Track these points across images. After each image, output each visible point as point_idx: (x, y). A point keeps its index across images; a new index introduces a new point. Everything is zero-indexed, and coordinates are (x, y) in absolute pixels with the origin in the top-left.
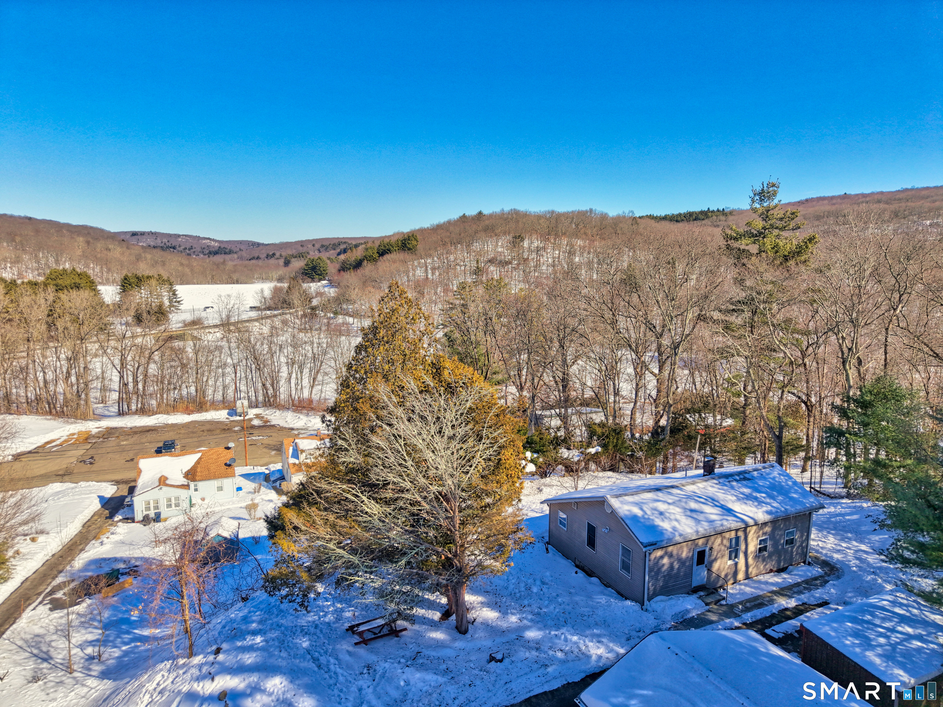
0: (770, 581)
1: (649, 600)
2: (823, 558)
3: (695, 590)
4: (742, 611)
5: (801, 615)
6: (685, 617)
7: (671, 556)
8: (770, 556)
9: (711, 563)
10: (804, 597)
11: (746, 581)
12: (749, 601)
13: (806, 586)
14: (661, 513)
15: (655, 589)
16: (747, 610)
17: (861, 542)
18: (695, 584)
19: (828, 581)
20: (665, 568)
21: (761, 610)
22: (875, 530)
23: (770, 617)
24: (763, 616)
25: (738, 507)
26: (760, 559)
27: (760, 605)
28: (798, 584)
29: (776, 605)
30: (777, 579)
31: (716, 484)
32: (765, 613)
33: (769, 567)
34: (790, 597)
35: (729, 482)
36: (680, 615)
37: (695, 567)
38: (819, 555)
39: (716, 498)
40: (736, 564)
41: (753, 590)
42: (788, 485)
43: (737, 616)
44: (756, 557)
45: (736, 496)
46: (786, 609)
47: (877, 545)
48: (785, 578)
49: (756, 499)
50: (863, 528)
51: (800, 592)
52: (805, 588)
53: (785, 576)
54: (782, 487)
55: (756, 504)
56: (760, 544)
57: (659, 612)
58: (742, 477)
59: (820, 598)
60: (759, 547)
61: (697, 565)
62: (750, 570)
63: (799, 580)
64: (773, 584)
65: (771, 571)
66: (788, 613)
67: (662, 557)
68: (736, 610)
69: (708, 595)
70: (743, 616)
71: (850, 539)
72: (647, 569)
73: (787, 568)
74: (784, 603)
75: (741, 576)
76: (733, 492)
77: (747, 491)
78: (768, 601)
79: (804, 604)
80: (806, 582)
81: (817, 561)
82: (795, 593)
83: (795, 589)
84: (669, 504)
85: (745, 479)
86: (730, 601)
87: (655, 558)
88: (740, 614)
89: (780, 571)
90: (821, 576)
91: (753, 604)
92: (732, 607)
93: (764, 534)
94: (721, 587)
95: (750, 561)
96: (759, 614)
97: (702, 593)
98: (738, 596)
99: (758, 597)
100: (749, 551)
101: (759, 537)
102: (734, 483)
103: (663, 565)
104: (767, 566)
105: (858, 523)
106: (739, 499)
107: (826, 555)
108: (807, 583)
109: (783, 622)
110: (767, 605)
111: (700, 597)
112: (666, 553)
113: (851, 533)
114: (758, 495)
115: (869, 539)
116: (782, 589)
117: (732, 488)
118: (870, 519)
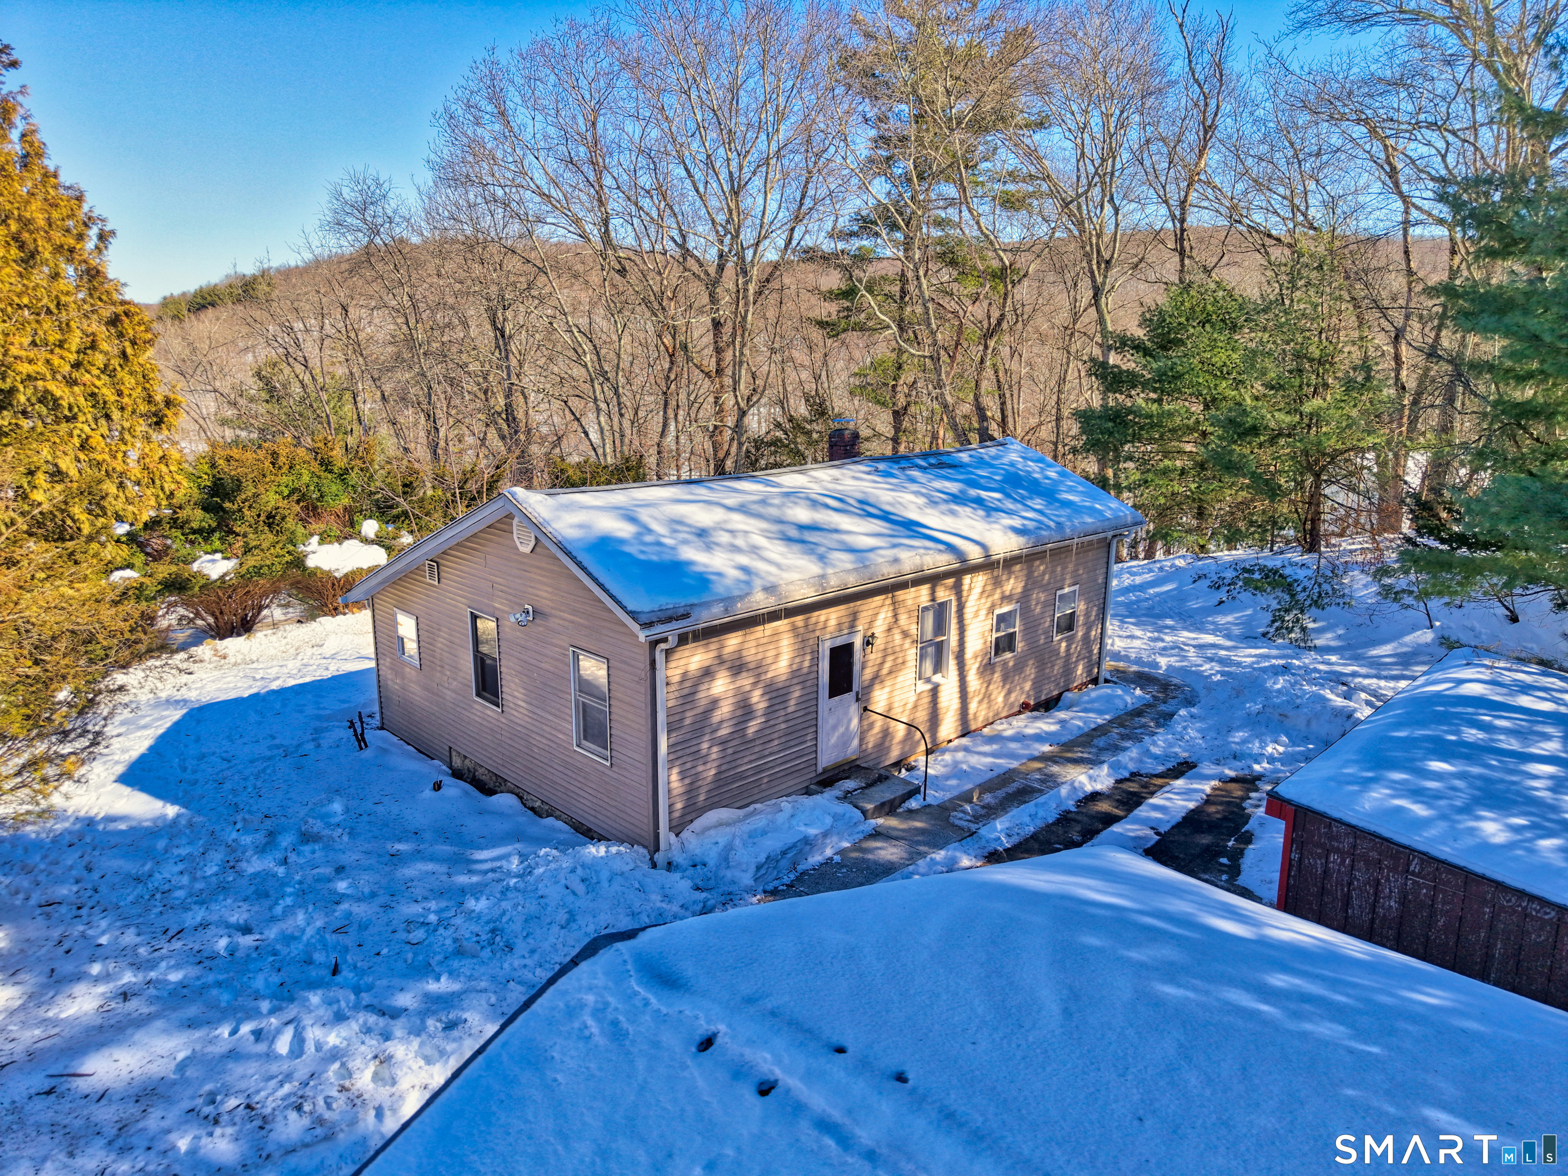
0: (1029, 731)
1: (677, 828)
2: (1134, 668)
3: (828, 780)
4: (976, 818)
5: (1139, 804)
6: (801, 868)
7: (737, 667)
8: (1019, 667)
9: (868, 688)
10: (1130, 757)
11: (965, 741)
12: (985, 787)
13: (1122, 730)
14: (702, 533)
15: (690, 792)
16: (990, 813)
17: (1200, 629)
18: (827, 758)
19: (1172, 715)
20: (725, 710)
21: (1030, 807)
22: (1221, 602)
23: (1058, 822)
24: (1040, 824)
25: (933, 519)
26: (997, 676)
27: (1024, 794)
28: (1100, 730)
29: (1064, 791)
30: (1047, 725)
31: (869, 473)
32: (1041, 813)
33: (1018, 697)
34: (1094, 762)
35: (903, 469)
36: (784, 863)
37: (825, 702)
38: (1121, 664)
39: (872, 500)
40: (935, 691)
41: (989, 760)
42: (1048, 478)
43: (966, 835)
44: (987, 668)
45: (923, 495)
46: (1095, 796)
47: (1236, 631)
48: (1062, 722)
49: (979, 502)
50: (1194, 605)
51: (1116, 749)
52: (1124, 737)
53: (1062, 715)
54: (1036, 482)
55: (981, 513)
56: (998, 630)
57: (712, 863)
58: (933, 461)
59: (1167, 757)
60: (995, 635)
61: (832, 695)
62: (973, 707)
63: (1100, 721)
64: (1039, 738)
65: (1025, 707)
66: (1104, 807)
67: (707, 673)
68: (957, 818)
69: (869, 786)
70: (983, 831)
71: (1172, 628)
72: (661, 717)
73: (1059, 697)
74: (1083, 778)
75: (948, 728)
76: (914, 487)
77: (953, 487)
78: (1042, 781)
79: (1134, 775)
80: (1118, 721)
81: (1122, 678)
82: (1101, 750)
83: (1101, 742)
84: (729, 509)
85: (941, 465)
86: (934, 796)
87: (685, 676)
88: (973, 827)
89: (1047, 705)
90: (1148, 705)
91: (1001, 793)
92: (942, 812)
93: (1005, 598)
94: (898, 764)
95: (974, 682)
96: (1027, 819)
97: (849, 784)
98: (953, 782)
99: (1007, 777)
100: (969, 654)
101: (991, 609)
102: (915, 473)
103: (714, 703)
104: (1013, 697)
105: (1180, 597)
106: (933, 503)
107: (1138, 661)
108: (1122, 725)
109: (1098, 832)
110: (1041, 792)
111: (846, 797)
112: (720, 660)
113: (1171, 617)
114: (984, 494)
115: (1213, 623)
116: (1068, 746)
117: (913, 480)
118: (1206, 583)
